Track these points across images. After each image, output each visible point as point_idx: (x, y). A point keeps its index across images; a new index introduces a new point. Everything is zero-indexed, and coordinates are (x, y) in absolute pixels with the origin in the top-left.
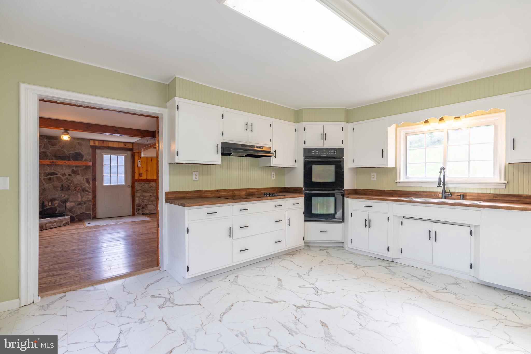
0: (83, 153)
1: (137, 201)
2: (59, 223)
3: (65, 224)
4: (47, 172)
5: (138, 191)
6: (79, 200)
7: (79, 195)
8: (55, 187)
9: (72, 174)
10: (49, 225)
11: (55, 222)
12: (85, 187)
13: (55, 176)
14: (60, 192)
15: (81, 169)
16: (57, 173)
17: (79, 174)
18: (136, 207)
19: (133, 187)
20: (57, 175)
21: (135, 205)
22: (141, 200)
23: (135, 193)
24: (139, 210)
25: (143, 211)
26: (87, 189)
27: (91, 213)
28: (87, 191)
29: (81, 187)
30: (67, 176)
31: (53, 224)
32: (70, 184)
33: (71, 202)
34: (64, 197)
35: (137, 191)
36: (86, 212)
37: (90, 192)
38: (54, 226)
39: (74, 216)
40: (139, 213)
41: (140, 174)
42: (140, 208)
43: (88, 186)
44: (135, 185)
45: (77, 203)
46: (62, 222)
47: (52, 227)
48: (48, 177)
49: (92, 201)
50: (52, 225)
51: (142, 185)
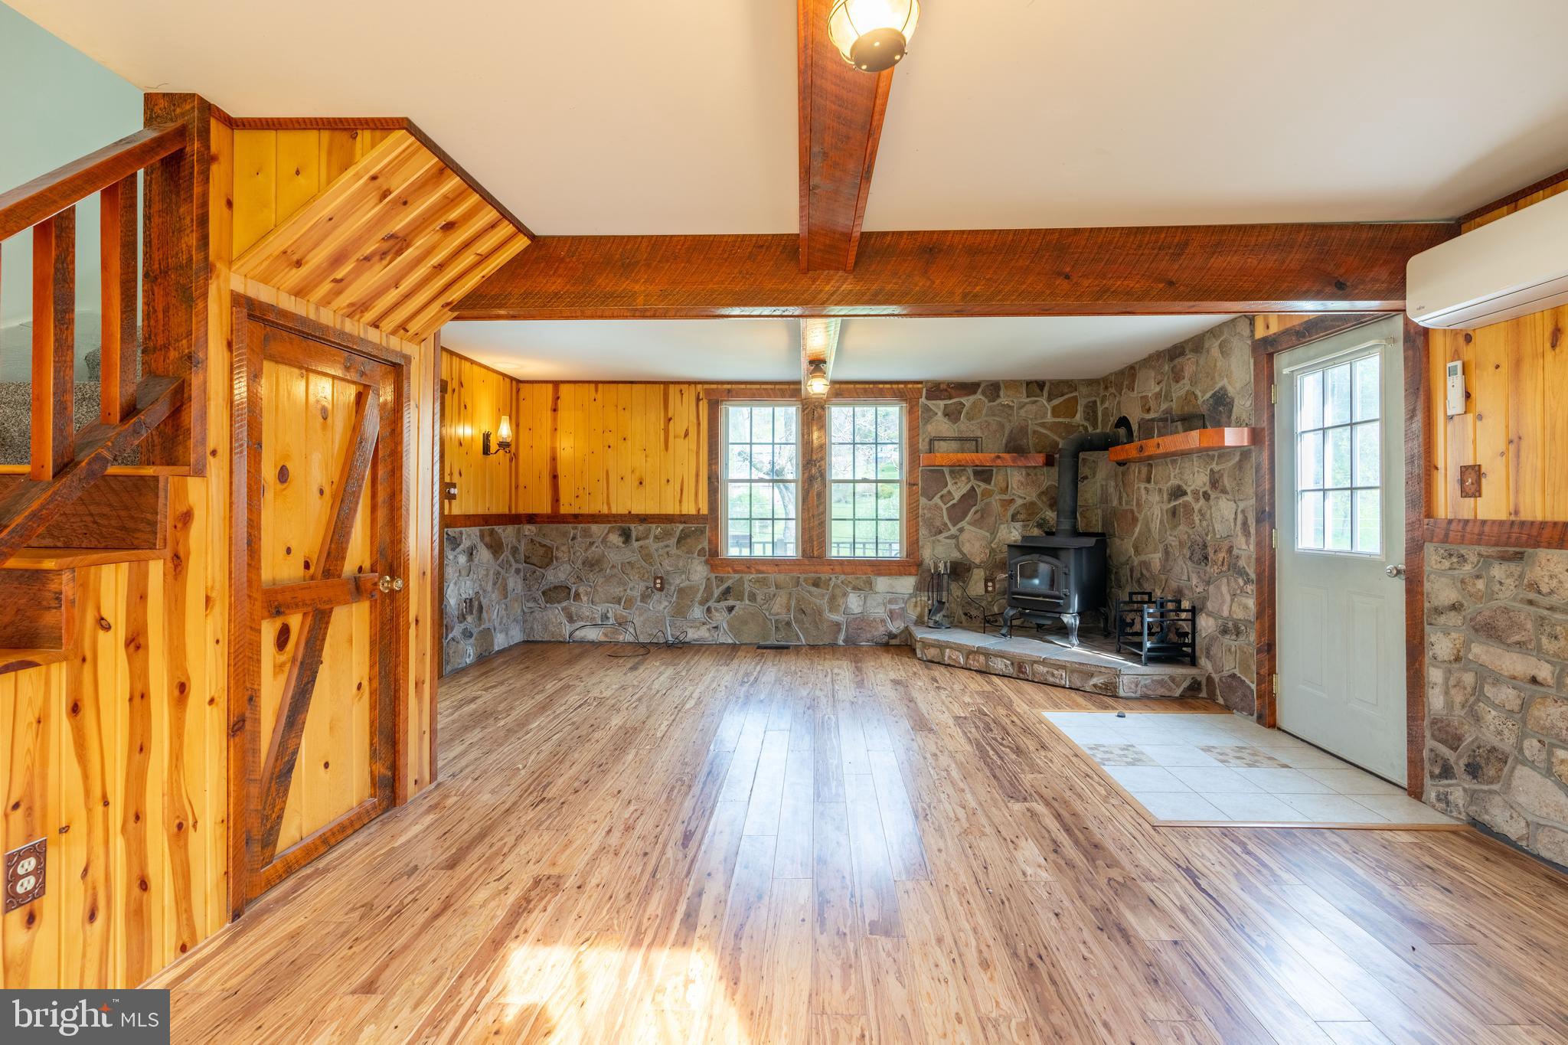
0: (1231, 391)
1: (1436, 700)
2: (1075, 675)
3: (1101, 688)
4: (1170, 484)
5: (1442, 619)
6: (1225, 613)
7: (1224, 589)
8: (1181, 544)
9: (1209, 492)
10: (1041, 669)
11: (1064, 667)
12: (1240, 552)
13: (1180, 501)
14: (1189, 563)
15: (1231, 464)
16: (1185, 487)
17: (1224, 491)
18: (1430, 742)
19: (1414, 580)
20: (1186, 498)
21: (1426, 723)
22: (1458, 699)
23: (1427, 628)
24: (1447, 772)
25: (1472, 796)
26: (1242, 563)
27: (1254, 686)
28: (1241, 572)
29: (1230, 550)
30: (1202, 501)
31: (1056, 672)
32: (1207, 535)
33: (1209, 614)
34: (1198, 590)
35: (1438, 611)
36: (1243, 678)
37: (1248, 581)
38: (1057, 681)
39: (1216, 677)
40: (1448, 803)
41: (1472, 479)
42: (1458, 761)
43: (1246, 549)
44: (1427, 568)
45: (1220, 622)
46: (1092, 675)
47: (1051, 679)
48: (1173, 504)
49: (1256, 626)
50: (1053, 675)
51: (1468, 568)
